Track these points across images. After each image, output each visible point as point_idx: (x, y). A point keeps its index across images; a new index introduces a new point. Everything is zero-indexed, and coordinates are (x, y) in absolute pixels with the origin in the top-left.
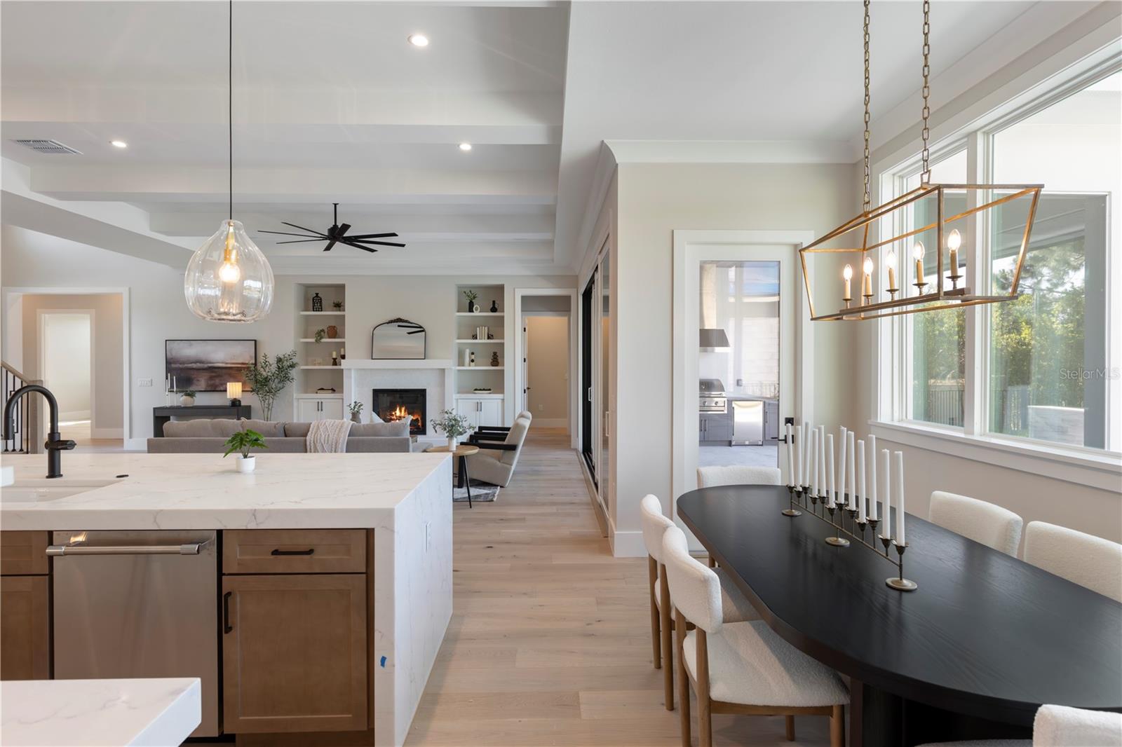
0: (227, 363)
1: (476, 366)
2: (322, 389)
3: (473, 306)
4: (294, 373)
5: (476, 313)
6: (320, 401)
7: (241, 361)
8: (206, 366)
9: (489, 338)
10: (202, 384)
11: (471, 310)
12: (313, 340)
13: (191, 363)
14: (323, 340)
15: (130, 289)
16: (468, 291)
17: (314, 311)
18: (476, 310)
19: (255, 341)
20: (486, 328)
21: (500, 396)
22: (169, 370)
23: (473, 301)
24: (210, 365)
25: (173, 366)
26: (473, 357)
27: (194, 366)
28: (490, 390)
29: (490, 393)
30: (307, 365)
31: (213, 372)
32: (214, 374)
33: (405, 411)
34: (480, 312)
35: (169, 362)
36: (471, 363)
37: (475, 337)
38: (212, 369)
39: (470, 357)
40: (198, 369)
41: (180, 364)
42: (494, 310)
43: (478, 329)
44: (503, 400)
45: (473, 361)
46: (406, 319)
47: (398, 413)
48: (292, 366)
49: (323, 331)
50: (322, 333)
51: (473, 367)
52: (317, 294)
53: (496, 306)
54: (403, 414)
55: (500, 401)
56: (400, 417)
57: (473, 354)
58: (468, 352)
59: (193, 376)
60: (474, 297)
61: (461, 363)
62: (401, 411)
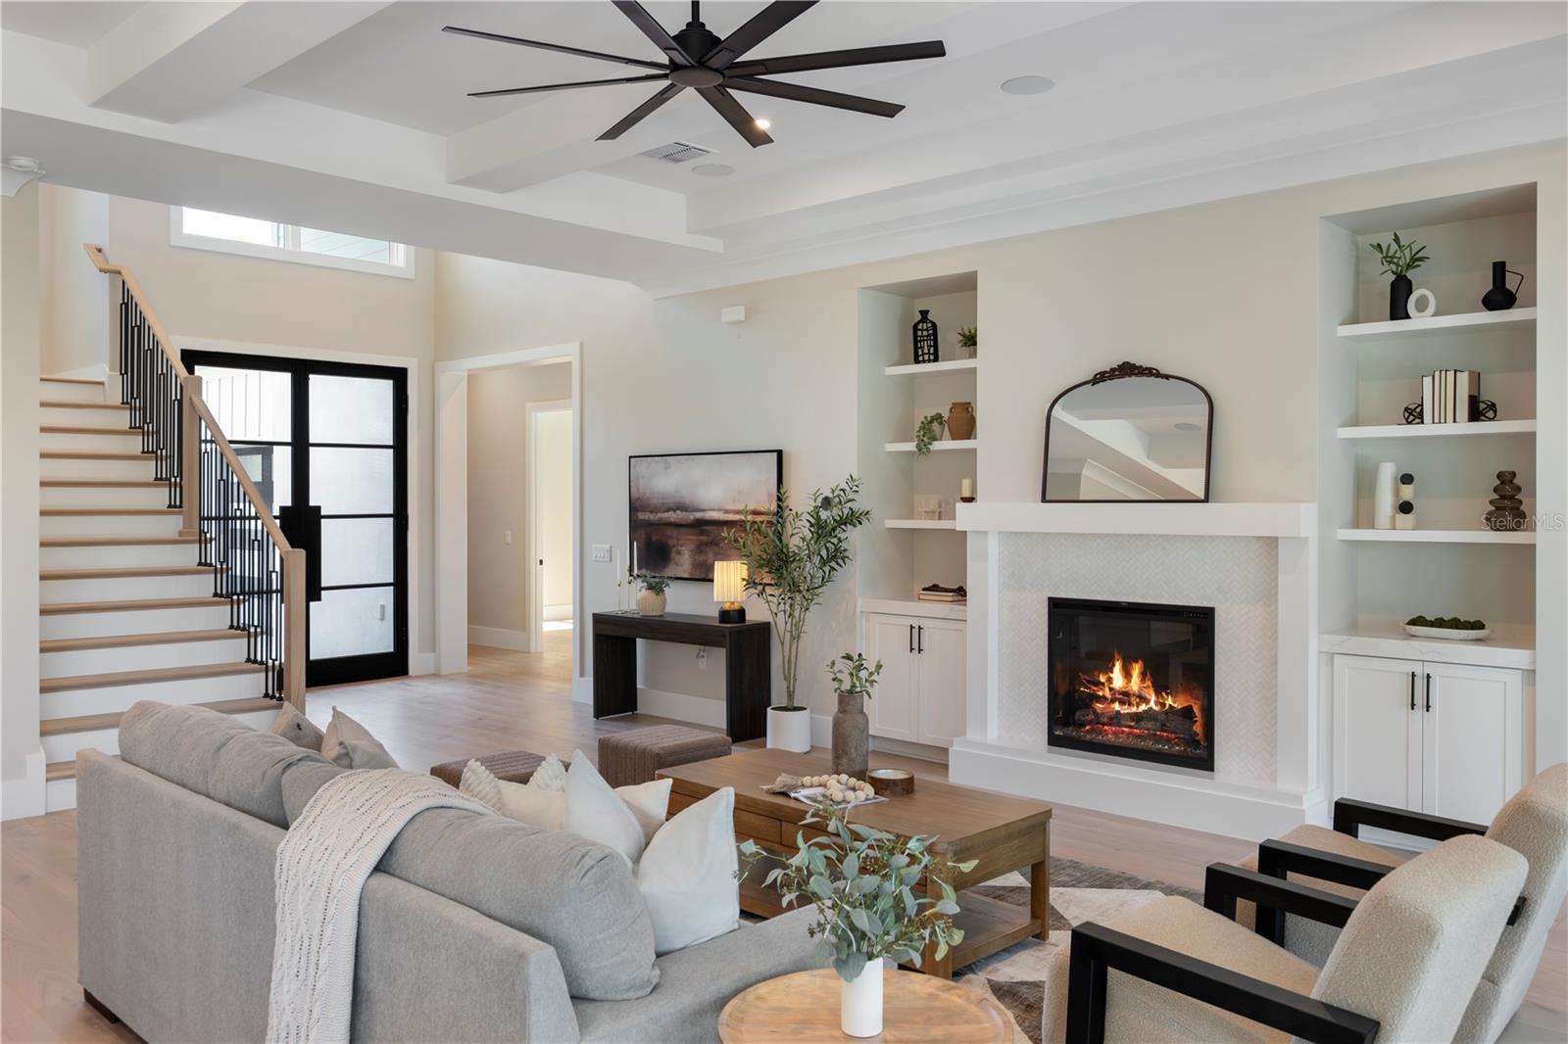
0: (726, 512)
1: (1419, 526)
2: (935, 588)
3: (1410, 292)
4: (854, 538)
5: (1420, 321)
6: (916, 623)
7: (751, 507)
8: (692, 516)
9: (1475, 415)
10: (684, 561)
11: (1398, 311)
12: (911, 446)
13: (668, 510)
14: (937, 446)
15: (581, 344)
16: (1386, 239)
17: (917, 362)
18: (1422, 306)
19: (780, 453)
20: (1464, 379)
21: (1518, 657)
22: (634, 525)
23: (1410, 275)
24: (699, 515)
25: (642, 516)
26: (1407, 492)
27: (672, 516)
28: (1478, 625)
29: (1478, 641)
30: (911, 516)
31: (703, 533)
32: (704, 538)
33: (1143, 675)
34: (1436, 314)
35: (634, 507)
36: (1401, 517)
37: (1414, 415)
38: (701, 525)
39: (1397, 492)
40: (678, 526)
41: (651, 512)
42: (1500, 297)
43: (1428, 381)
44: (1530, 675)
45: (1406, 508)
46: (1145, 365)
47: (1118, 679)
48: (853, 519)
49: (938, 418)
50: (935, 426)
51: (1407, 532)
52: (924, 313)
53: (1511, 284)
54: (1135, 684)
55: (1515, 681)
56: (1126, 694)
57: (1407, 479)
58: (1387, 474)
59: (671, 542)
60: (1416, 260)
61: (1362, 516)
62: (1127, 675)
